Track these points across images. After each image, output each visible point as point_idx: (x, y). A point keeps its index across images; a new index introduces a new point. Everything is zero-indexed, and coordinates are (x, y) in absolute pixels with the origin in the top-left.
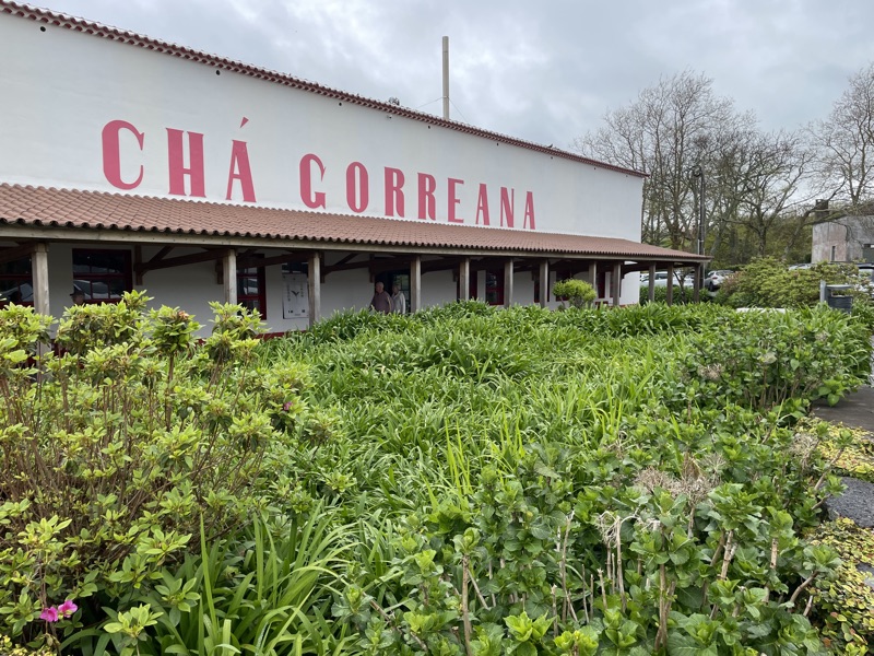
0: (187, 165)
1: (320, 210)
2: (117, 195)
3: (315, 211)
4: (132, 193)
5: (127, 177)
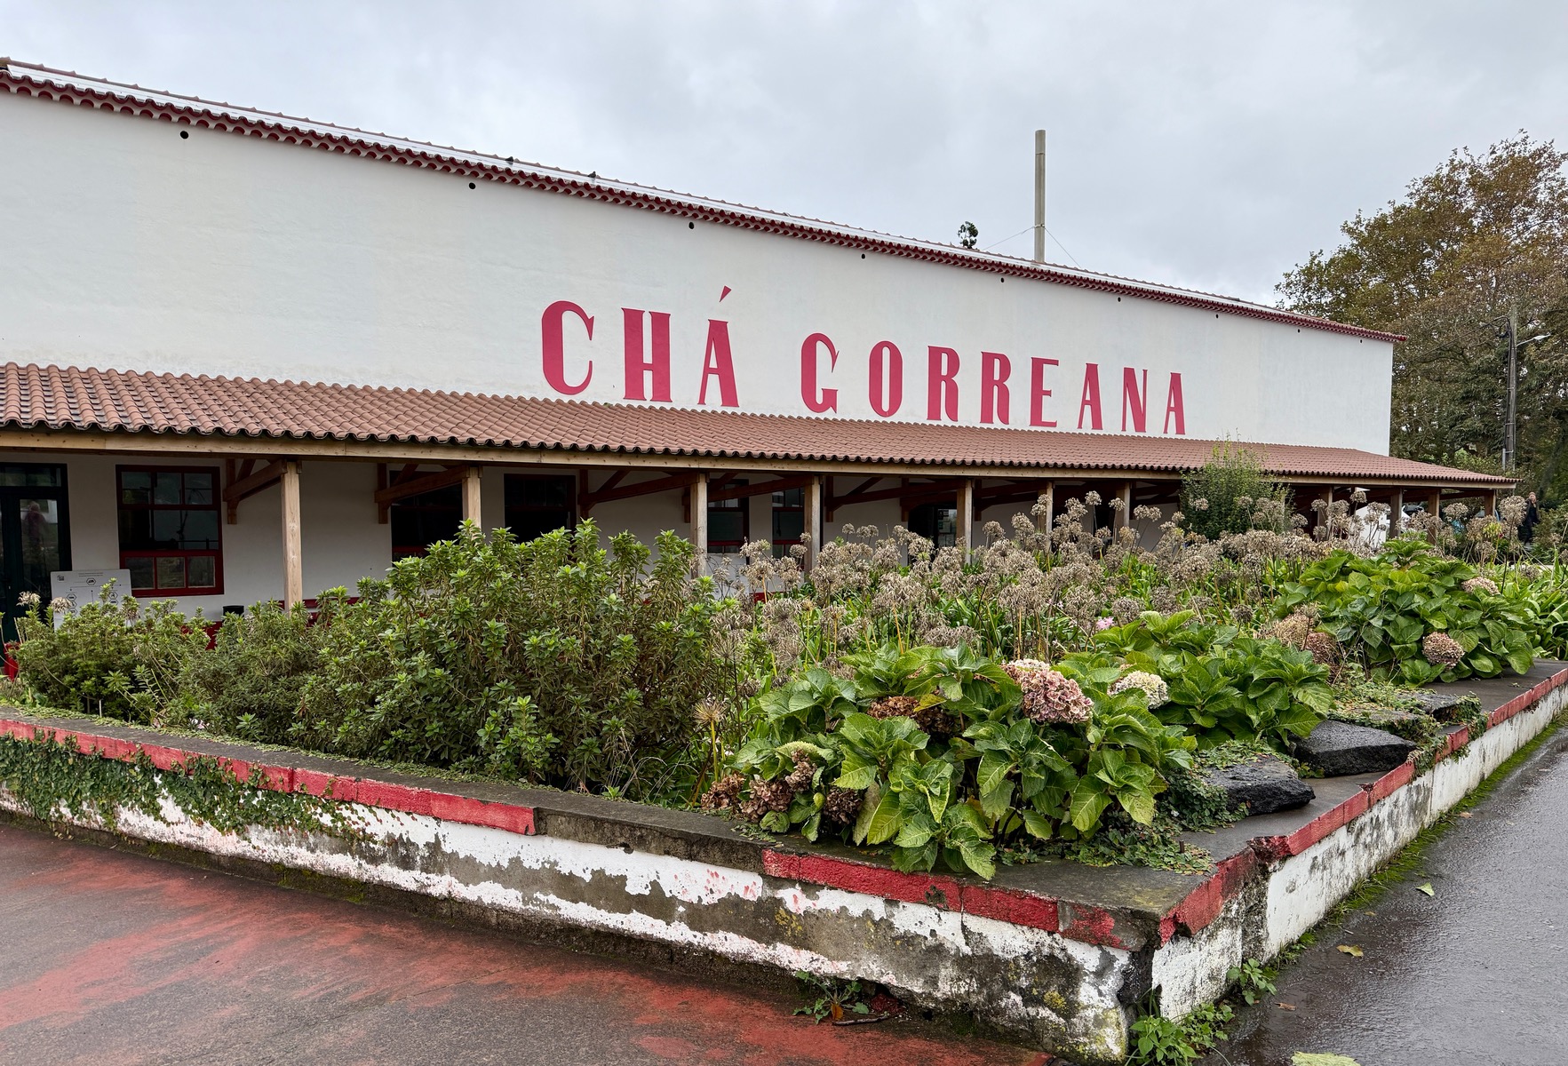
0: (648, 358)
1: (829, 414)
2: (559, 402)
3: (822, 416)
4: (577, 398)
5: (572, 377)
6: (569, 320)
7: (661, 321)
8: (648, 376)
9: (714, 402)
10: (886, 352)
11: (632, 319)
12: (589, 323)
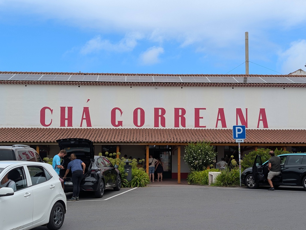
0: (66, 117)
1: (120, 127)
2: (44, 129)
3: (117, 128)
5: (46, 123)
6: (47, 111)
7: (70, 109)
8: (66, 122)
9: (85, 126)
10: (139, 111)
11: (63, 109)
12: (52, 111)
